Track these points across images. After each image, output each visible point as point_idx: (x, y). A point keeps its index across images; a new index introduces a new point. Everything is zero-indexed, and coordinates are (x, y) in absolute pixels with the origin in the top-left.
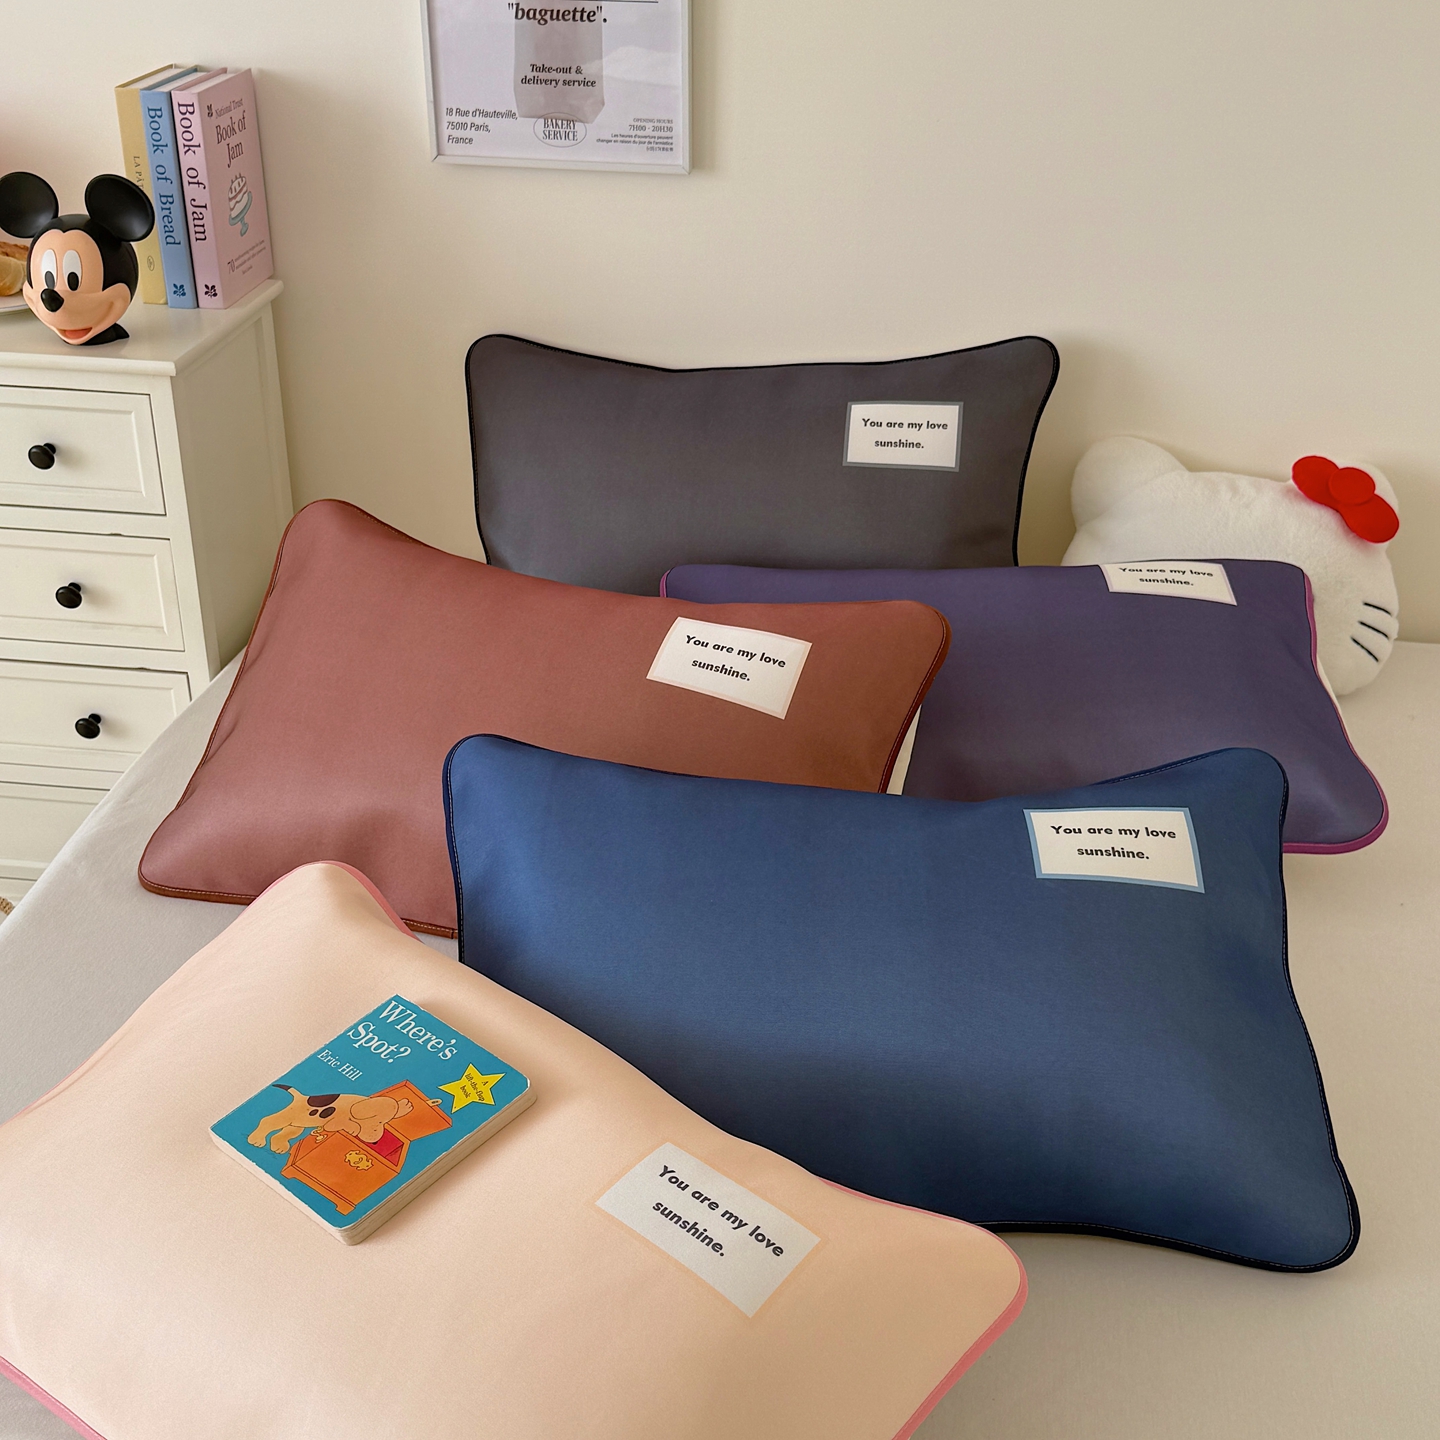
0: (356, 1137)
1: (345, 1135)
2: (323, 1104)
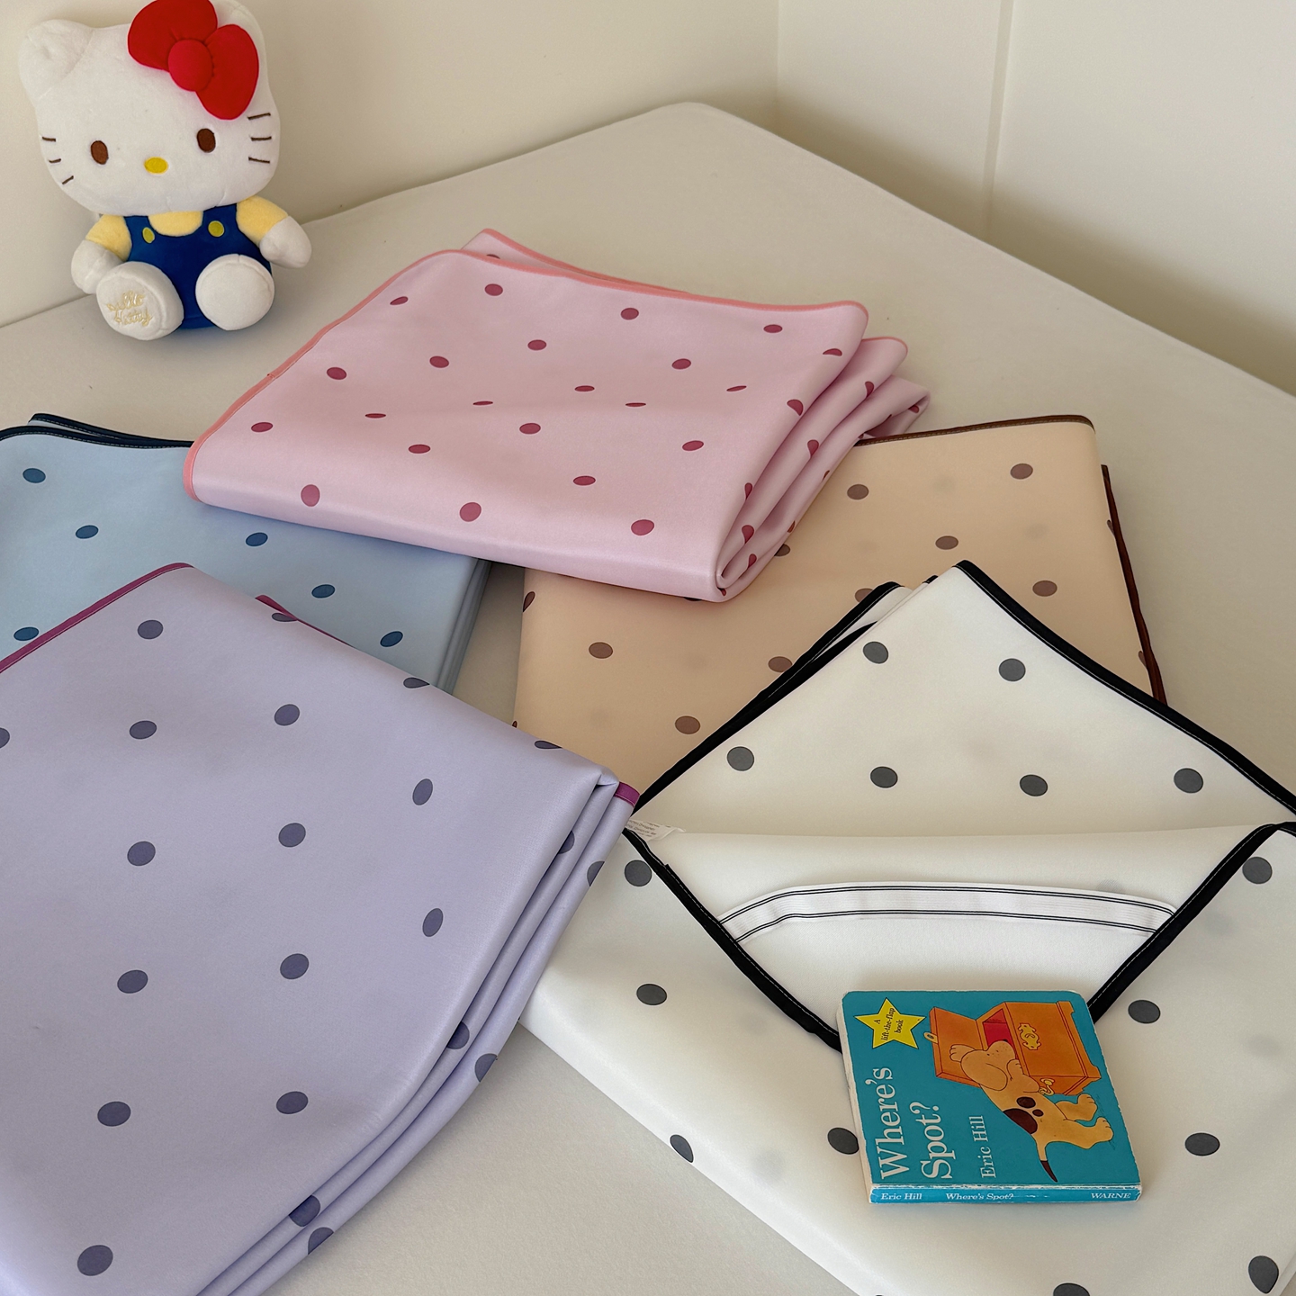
0: (1017, 1058)
1: (1026, 1068)
2: (1024, 1117)
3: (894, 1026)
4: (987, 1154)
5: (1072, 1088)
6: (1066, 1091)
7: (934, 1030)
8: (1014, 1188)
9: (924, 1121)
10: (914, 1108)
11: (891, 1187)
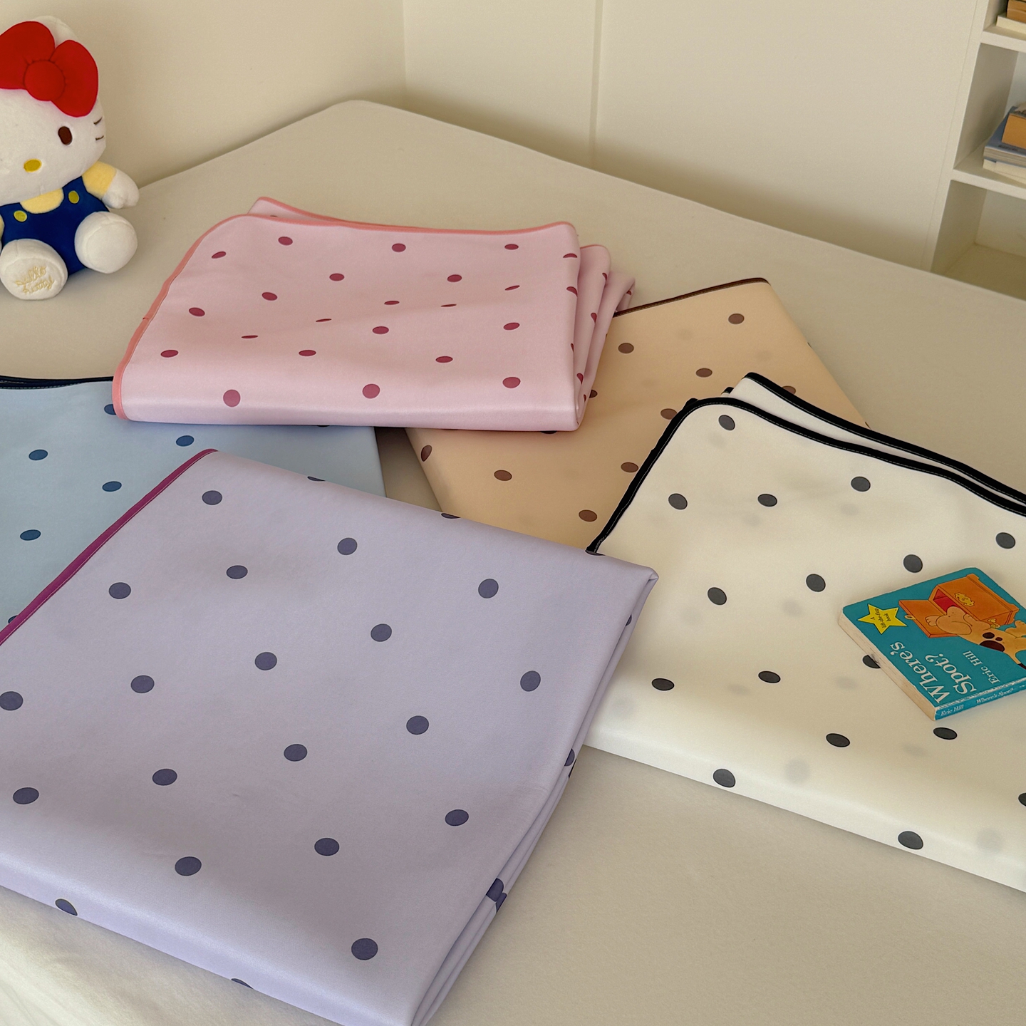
0: (967, 613)
1: (974, 616)
2: (992, 644)
3: (885, 618)
4: (987, 671)
5: (1008, 620)
6: (1007, 623)
7: (908, 613)
8: (1013, 684)
9: (940, 664)
10: (929, 659)
11: (946, 706)
